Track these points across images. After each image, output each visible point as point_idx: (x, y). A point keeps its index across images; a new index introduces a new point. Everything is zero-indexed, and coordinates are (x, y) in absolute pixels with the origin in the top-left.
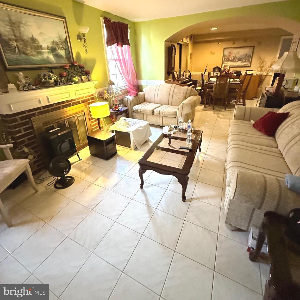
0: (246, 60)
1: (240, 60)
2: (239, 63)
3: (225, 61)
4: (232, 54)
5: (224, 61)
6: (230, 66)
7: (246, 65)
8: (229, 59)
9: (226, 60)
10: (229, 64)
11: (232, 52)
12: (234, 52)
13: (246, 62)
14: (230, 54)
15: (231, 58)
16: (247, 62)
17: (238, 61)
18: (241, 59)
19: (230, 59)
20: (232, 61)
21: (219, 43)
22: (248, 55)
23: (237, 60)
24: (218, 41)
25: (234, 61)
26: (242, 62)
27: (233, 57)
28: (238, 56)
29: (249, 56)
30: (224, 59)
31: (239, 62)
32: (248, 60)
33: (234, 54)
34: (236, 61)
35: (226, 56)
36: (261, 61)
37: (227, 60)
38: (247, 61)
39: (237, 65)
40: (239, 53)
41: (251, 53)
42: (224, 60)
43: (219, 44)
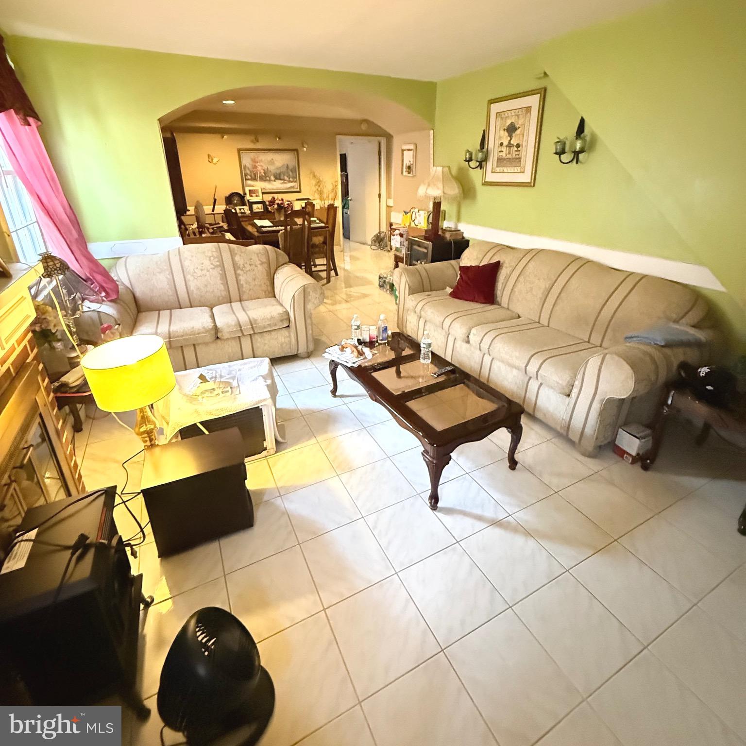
0: (289, 179)
1: (278, 177)
2: (277, 185)
3: (248, 179)
4: (258, 164)
5: (246, 179)
6: (263, 191)
7: (292, 187)
8: (255, 174)
9: (249, 177)
10: (259, 185)
11: (257, 160)
12: (262, 160)
13: (289, 181)
14: (254, 164)
15: (260, 173)
16: (292, 182)
17: (275, 181)
18: (280, 175)
19: (259, 176)
20: (263, 178)
21: (223, 137)
22: (291, 167)
23: (272, 178)
24: (221, 132)
25: (267, 180)
26: (284, 183)
27: (262, 171)
28: (272, 168)
29: (293, 170)
30: (245, 176)
31: (277, 181)
32: (293, 178)
33: (262, 164)
34: (270, 181)
35: (247, 169)
36: (318, 181)
37: (251, 176)
38: (291, 179)
39: (274, 187)
40: (272, 162)
41: (294, 163)
42: (244, 178)
43: (224, 139)
